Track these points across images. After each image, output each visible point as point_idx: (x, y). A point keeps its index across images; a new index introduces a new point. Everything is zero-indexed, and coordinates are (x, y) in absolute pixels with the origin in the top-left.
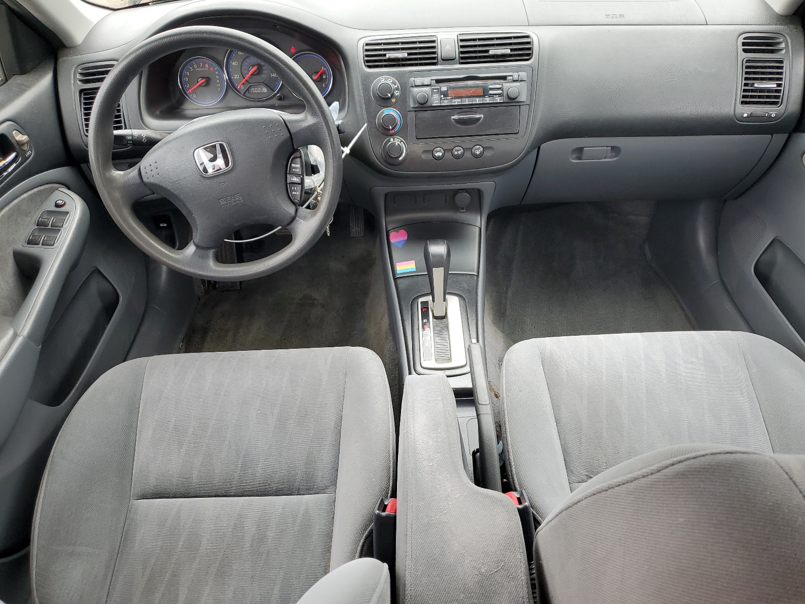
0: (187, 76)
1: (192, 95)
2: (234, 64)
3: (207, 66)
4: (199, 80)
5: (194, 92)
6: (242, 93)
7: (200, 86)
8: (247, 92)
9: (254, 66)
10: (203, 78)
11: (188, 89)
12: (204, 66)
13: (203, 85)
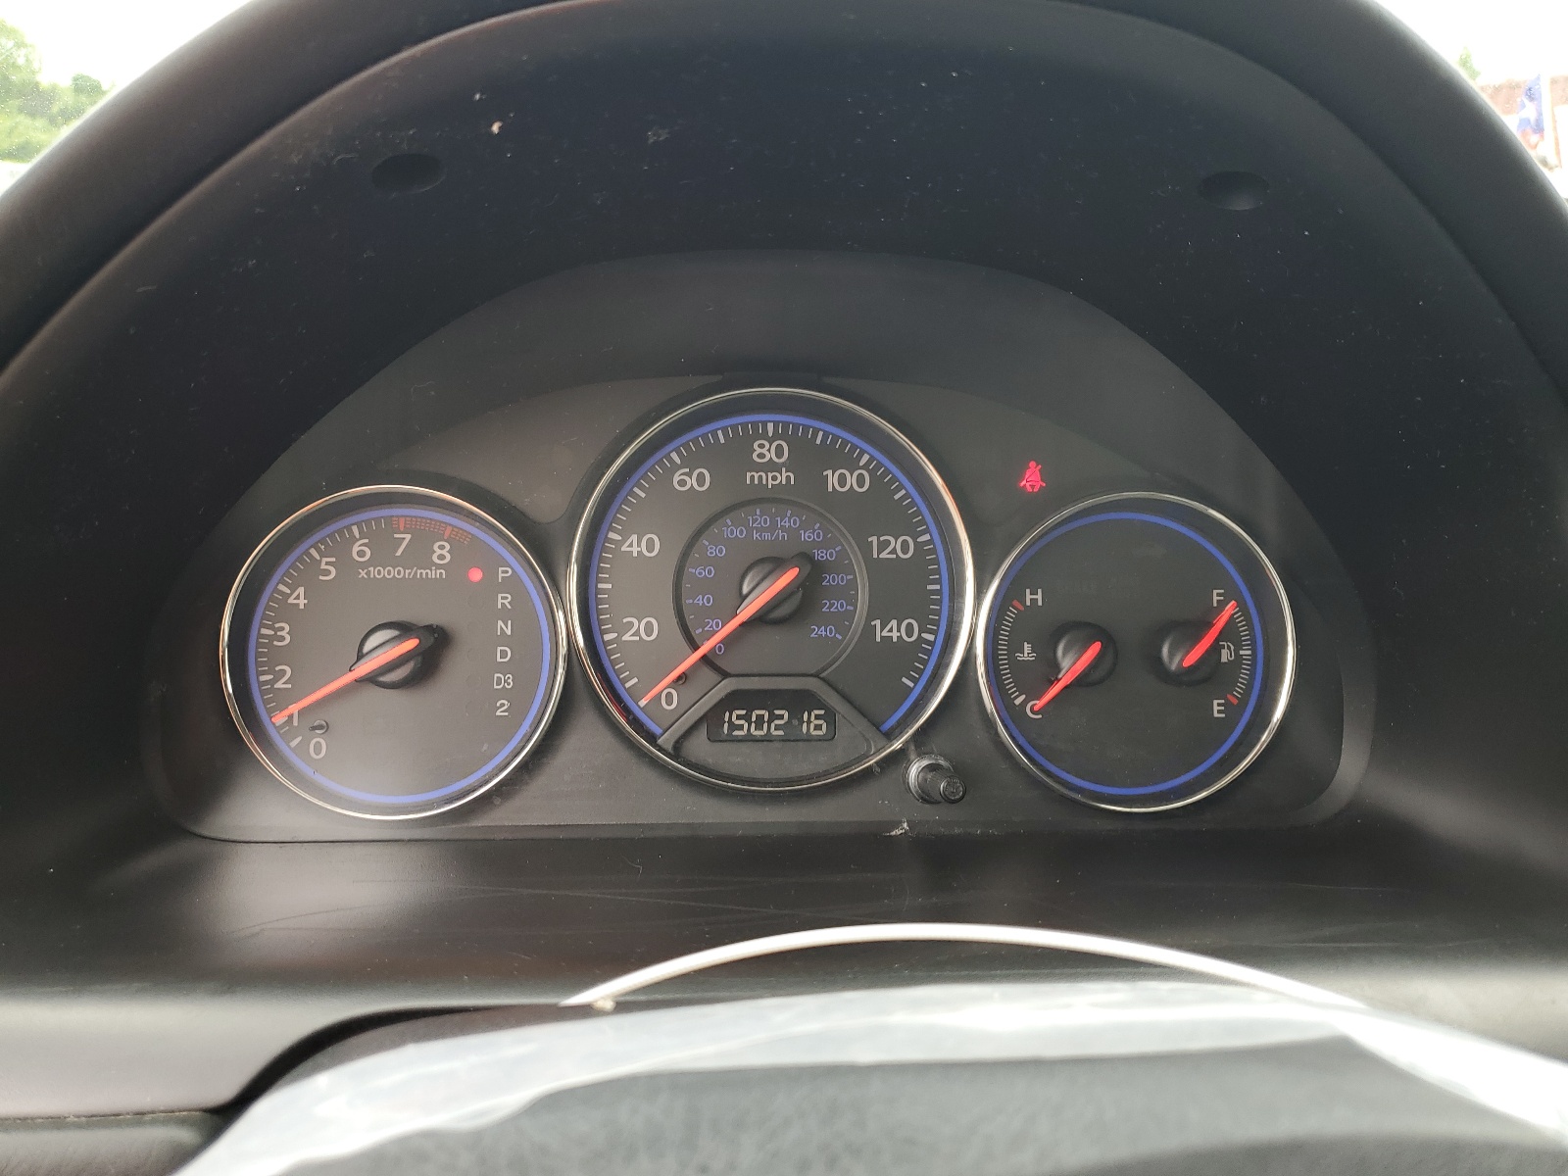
0: (288, 612)
1: (305, 743)
2: (635, 546)
3: (442, 552)
4: (369, 646)
5: (316, 720)
6: (667, 740)
7: (371, 679)
8: (702, 733)
9: (776, 564)
10: (405, 629)
11: (283, 699)
12: (419, 555)
13: (388, 678)
